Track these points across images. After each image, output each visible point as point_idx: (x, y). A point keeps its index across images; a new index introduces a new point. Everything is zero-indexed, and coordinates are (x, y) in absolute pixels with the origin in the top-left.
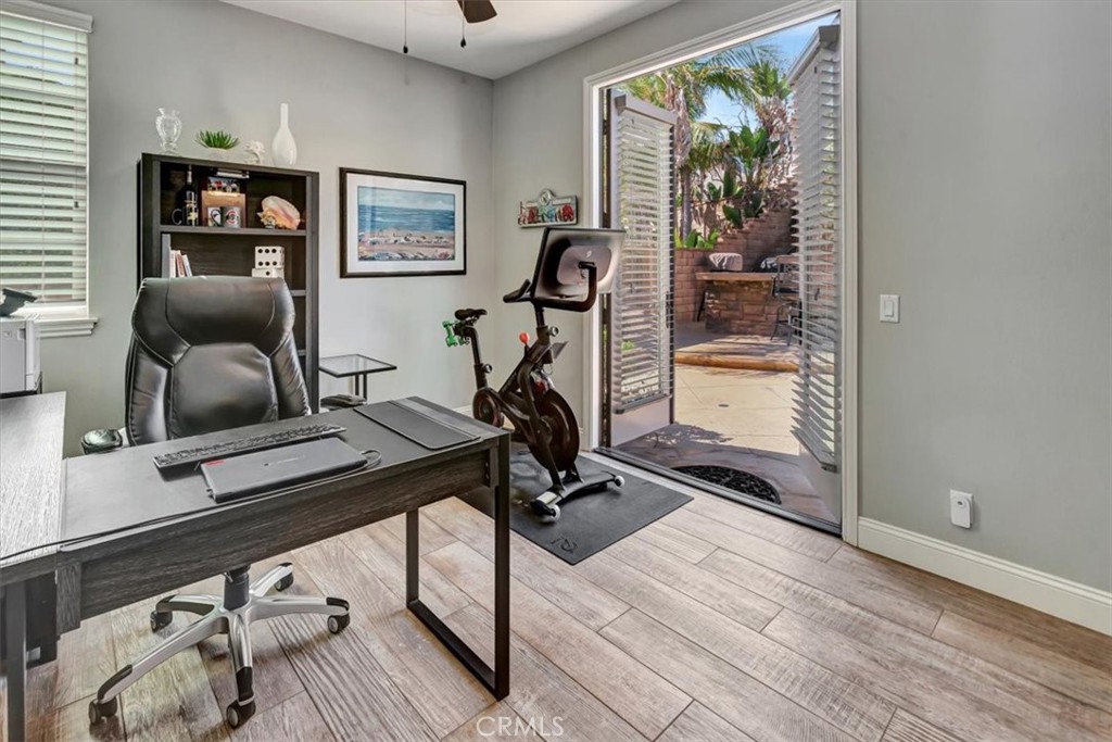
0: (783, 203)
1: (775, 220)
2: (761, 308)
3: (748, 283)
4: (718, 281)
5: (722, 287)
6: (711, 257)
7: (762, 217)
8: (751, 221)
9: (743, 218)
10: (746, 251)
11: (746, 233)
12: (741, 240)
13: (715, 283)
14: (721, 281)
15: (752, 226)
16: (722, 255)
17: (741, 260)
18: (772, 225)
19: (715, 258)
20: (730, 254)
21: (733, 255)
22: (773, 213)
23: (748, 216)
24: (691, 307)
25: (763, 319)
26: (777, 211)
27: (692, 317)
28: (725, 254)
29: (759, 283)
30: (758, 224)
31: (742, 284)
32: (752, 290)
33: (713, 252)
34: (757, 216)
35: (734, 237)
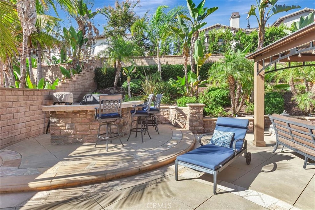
0: (91, 68)
1: (88, 76)
2: (87, 126)
3: (79, 112)
4: (58, 112)
5: (62, 115)
6: (55, 94)
7: (82, 74)
8: (76, 75)
9: (72, 74)
10: (74, 91)
11: (75, 81)
12: (71, 85)
13: (57, 113)
14: (61, 111)
15: (77, 78)
16: (61, 93)
17: (72, 96)
18: (87, 78)
19: (57, 95)
20: (66, 93)
21: (68, 93)
22: (87, 73)
23: (74, 73)
24: (42, 126)
25: (88, 133)
26: (88, 72)
27: (42, 131)
28: (63, 93)
29: (86, 112)
30: (80, 77)
31: (75, 113)
32: (81, 116)
33: (55, 91)
34: (79, 73)
35: (68, 84)
